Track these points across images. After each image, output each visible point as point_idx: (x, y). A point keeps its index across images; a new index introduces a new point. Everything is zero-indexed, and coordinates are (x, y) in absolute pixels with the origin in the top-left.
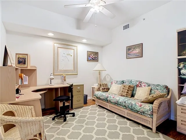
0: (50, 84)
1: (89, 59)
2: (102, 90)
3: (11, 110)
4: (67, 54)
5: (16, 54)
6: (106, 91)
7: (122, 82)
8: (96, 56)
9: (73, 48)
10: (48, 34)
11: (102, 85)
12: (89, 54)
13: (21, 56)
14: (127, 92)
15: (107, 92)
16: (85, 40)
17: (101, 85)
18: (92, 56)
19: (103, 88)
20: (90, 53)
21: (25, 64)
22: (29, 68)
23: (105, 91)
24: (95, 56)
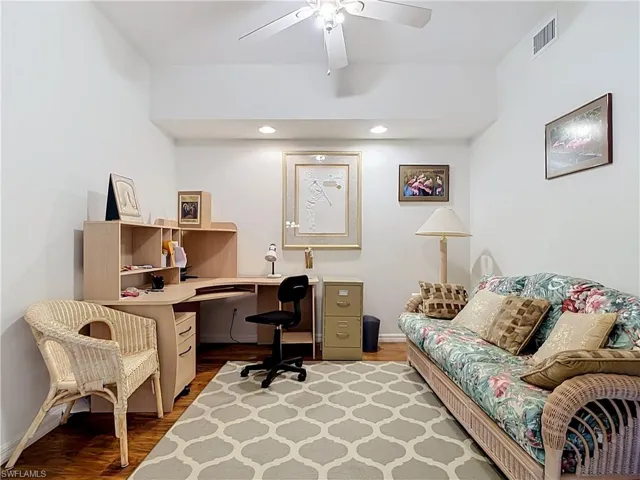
0: (271, 275)
1: (409, 193)
2: (427, 310)
3: (104, 319)
4: (326, 184)
5: (180, 193)
6: (448, 316)
7: (519, 287)
8: (439, 182)
9: (345, 160)
10: (261, 130)
11: (433, 290)
12: (407, 174)
13: (188, 199)
14: (510, 330)
15: (451, 319)
16: (380, 127)
17: (427, 291)
18: (421, 181)
19: (436, 301)
20: (409, 172)
21: (196, 217)
22: (205, 227)
23: (439, 315)
24: (434, 180)
